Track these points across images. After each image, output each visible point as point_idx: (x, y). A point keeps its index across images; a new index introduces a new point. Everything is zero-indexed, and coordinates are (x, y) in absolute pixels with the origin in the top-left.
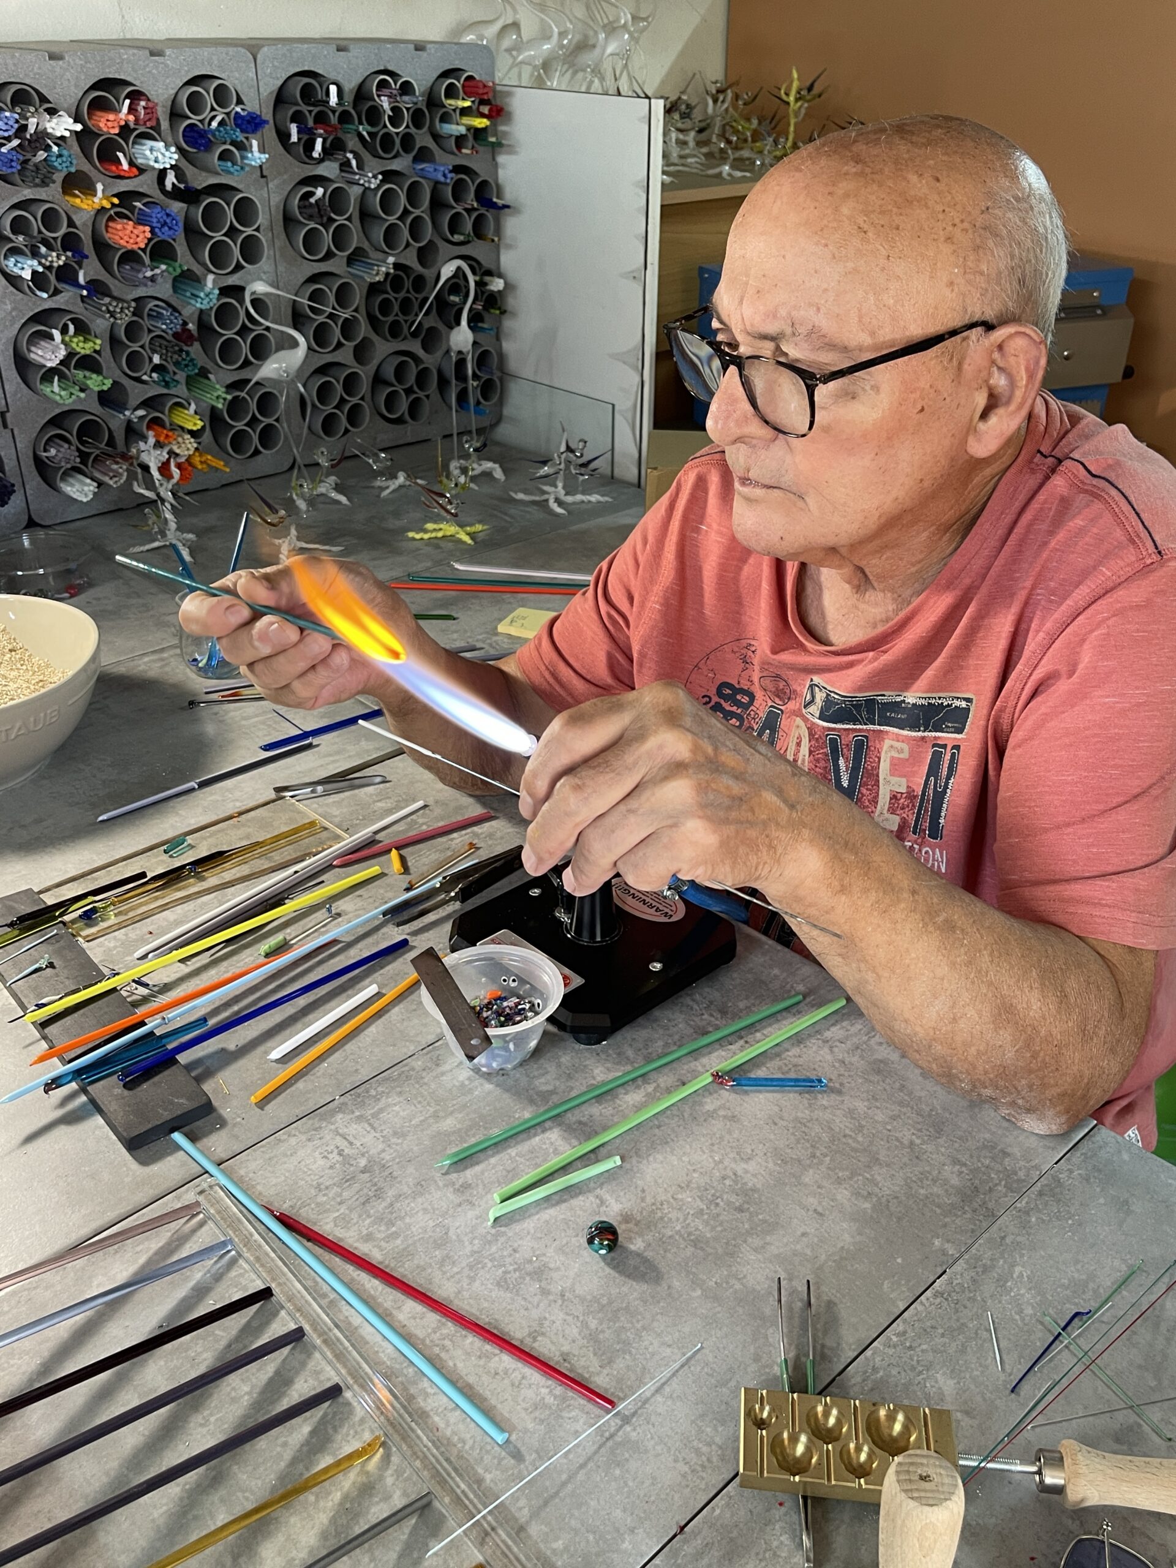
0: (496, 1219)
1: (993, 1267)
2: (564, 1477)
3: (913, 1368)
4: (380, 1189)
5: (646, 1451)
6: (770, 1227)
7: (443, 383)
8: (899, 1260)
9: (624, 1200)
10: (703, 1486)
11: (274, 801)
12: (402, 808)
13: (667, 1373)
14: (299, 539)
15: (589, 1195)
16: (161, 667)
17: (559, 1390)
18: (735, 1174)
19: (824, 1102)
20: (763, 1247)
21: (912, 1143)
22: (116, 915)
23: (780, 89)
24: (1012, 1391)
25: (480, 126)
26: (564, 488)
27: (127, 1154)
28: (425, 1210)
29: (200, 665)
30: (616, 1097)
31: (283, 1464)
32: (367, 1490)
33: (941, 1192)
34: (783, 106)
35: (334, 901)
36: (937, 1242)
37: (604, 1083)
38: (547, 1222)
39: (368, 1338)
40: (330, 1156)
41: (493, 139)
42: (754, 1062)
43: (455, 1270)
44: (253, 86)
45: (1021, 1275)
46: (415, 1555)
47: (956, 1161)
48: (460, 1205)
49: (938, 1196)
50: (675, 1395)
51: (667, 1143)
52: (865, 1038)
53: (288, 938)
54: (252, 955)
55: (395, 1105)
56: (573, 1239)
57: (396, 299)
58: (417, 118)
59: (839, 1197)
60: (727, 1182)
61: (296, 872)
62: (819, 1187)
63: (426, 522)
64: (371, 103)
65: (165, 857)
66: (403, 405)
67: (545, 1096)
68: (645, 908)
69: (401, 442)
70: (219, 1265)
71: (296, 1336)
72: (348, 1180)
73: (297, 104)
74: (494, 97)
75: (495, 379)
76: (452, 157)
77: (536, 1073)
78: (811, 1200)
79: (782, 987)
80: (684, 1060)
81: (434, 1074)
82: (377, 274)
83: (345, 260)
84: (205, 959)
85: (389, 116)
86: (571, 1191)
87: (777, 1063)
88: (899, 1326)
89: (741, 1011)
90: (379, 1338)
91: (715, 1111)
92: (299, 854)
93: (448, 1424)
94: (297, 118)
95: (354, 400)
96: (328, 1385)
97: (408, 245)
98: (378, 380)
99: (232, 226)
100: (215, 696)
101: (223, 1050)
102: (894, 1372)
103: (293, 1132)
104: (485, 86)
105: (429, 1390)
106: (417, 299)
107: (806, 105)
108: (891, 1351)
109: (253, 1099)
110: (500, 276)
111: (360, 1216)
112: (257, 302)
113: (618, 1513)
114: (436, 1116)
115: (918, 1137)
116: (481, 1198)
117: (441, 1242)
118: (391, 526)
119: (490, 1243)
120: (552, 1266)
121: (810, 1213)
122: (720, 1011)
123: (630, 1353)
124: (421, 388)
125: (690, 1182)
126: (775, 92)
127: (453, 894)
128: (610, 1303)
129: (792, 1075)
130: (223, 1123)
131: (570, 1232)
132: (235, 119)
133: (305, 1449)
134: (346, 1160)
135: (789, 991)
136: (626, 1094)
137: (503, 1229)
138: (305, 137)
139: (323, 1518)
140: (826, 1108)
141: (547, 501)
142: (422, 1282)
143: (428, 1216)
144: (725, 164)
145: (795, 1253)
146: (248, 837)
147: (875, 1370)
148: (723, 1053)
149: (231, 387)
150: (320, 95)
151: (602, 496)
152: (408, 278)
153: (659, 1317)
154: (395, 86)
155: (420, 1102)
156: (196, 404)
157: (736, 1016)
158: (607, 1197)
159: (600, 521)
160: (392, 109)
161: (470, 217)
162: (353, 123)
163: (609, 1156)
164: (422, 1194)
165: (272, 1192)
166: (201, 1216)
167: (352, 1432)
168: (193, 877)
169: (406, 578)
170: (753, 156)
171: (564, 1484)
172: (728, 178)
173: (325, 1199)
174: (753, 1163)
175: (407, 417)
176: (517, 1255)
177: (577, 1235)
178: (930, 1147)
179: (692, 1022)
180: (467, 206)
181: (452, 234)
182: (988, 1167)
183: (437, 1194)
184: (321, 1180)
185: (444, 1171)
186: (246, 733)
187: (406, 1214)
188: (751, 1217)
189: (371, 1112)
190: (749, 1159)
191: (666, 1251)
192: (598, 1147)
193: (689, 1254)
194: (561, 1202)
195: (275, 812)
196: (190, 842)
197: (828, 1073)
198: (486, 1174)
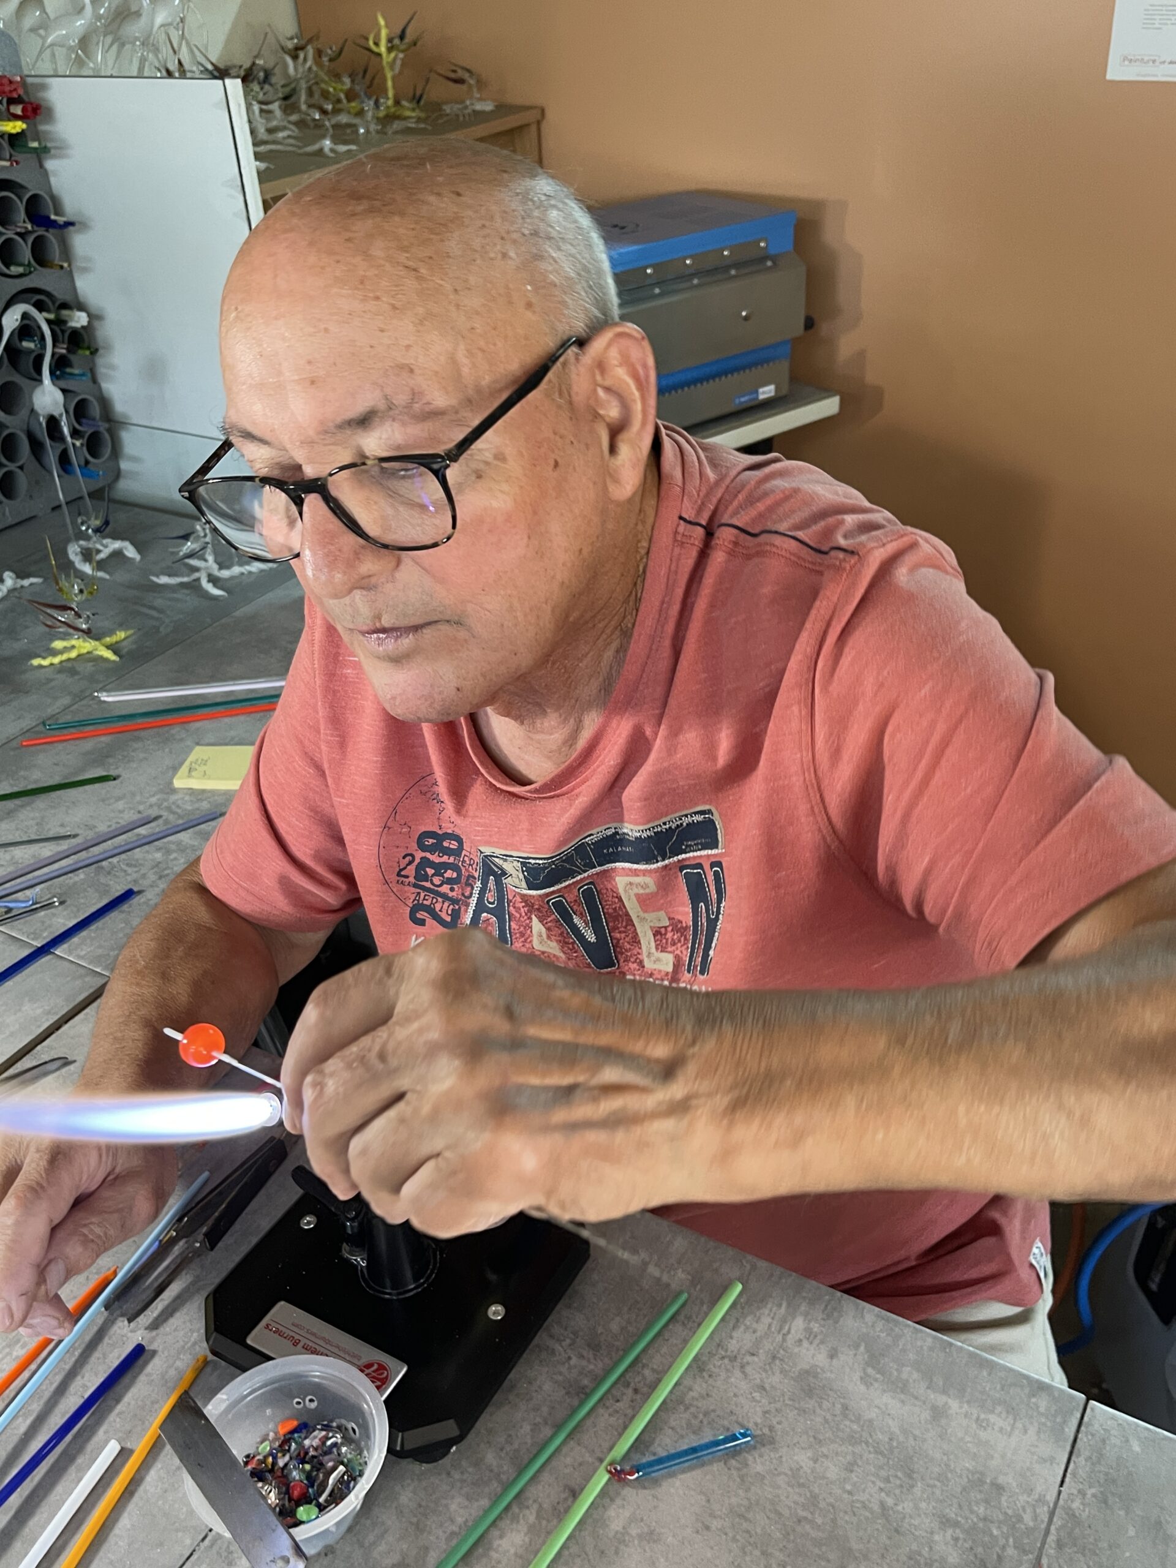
7: (36, 447)
19: (759, 1468)
21: (882, 1504)
23: (367, 39)
25: (14, 131)
26: (216, 561)
34: (373, 57)
37: (469, 1530)
41: (35, 144)
42: (654, 1426)
47: (946, 1522)
52: (779, 1338)
63: (52, 640)
74: (26, 92)
75: (102, 429)
77: (370, 1540)
79: (657, 1282)
80: (566, 1449)
87: (681, 1418)
89: (616, 1338)
91: (625, 1531)
104: (11, 82)
107: (401, 55)
110: (81, 307)
118: (9, 653)
122: (589, 1345)
124: (11, 460)
126: (362, 42)
127: (197, 1244)
129: (708, 1436)
135: (668, 1285)
136: (501, 1537)
140: (763, 1477)
141: (198, 580)
144: (323, 137)
148: (613, 1420)
157: (614, 1349)
159: (270, 596)
161: (26, 242)
169: (41, 728)
170: (354, 122)
172: (332, 155)
178: (906, 1507)
179: (560, 1378)
180: (19, 230)
181: (8, 267)
182: (985, 1519)
197: (751, 1415)
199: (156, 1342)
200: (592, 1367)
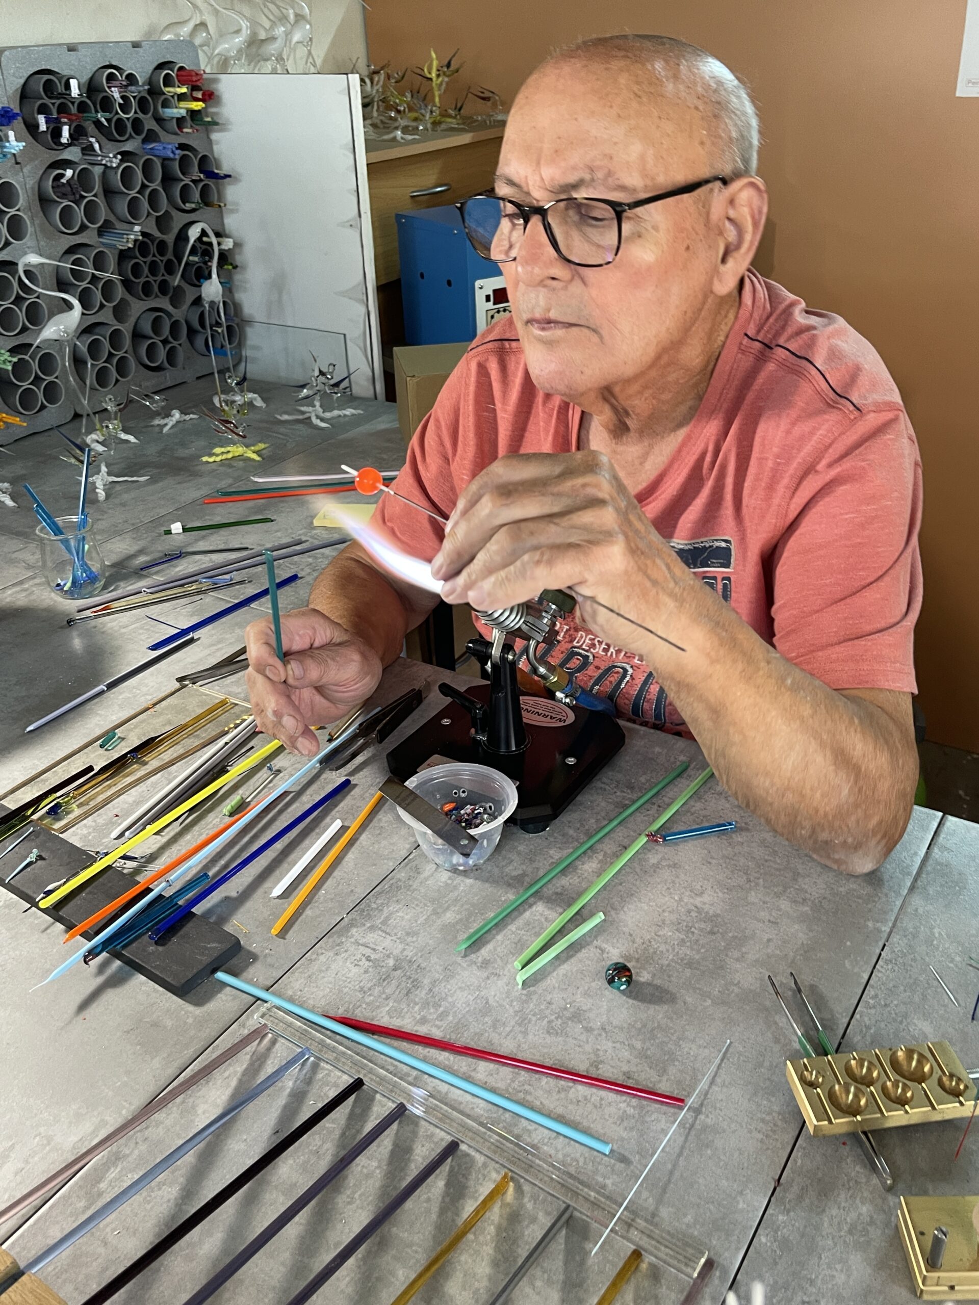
0: (524, 982)
1: (919, 933)
2: (669, 1166)
3: (895, 1020)
4: (415, 980)
5: (724, 1131)
6: (741, 940)
7: (192, 332)
8: (848, 943)
9: (618, 945)
10: (779, 1145)
11: (179, 690)
13: (713, 1068)
14: (109, 474)
15: (589, 947)
16: (26, 597)
17: (634, 1102)
18: (696, 907)
19: (739, 839)
20: (743, 957)
22: (79, 806)
23: (423, 69)
24: (973, 1019)
25: (196, 108)
26: (321, 406)
27: (179, 1000)
28: (460, 988)
29: (66, 588)
30: (576, 868)
31: (434, 1216)
32: (514, 1218)
34: (426, 81)
35: (270, 761)
36: (870, 924)
37: (561, 861)
38: (565, 975)
39: (460, 1099)
40: (360, 963)
41: (209, 119)
42: (673, 820)
43: (508, 1029)
44: (1, 85)
45: (940, 934)
46: (578, 1258)
48: (488, 978)
49: (855, 890)
50: (727, 1083)
51: (632, 895)
53: (245, 797)
54: (217, 817)
55: (397, 912)
56: (593, 984)
57: (145, 262)
58: (143, 104)
59: (783, 907)
60: (694, 914)
61: (226, 744)
62: (764, 903)
63: (213, 448)
64: (105, 94)
65: (102, 751)
66: (162, 353)
67: (518, 879)
68: (541, 718)
69: (163, 387)
70: (304, 1072)
71: (400, 1112)
72: (385, 979)
73: (42, 98)
74: (204, 84)
75: (234, 325)
76: (174, 136)
77: (504, 863)
78: (762, 914)
79: (668, 761)
80: (618, 830)
81: (418, 881)
82: (128, 242)
83: (96, 232)
84: (176, 828)
85: (120, 104)
86: (574, 948)
87: (689, 817)
88: (870, 991)
89: (645, 784)
90: (469, 1097)
91: (659, 863)
92: (221, 730)
93: (557, 1151)
94: (43, 110)
95: (120, 354)
96: (444, 1144)
97: (149, 214)
98: (137, 336)
100: (88, 613)
101: (227, 898)
102: (883, 1025)
103: (320, 951)
104: (197, 74)
105: (529, 1127)
106: (162, 261)
107: (447, 79)
108: (873, 1011)
109: (274, 931)
110: (229, 236)
111: (409, 1005)
112: (30, 272)
113: (724, 1183)
114: (435, 912)
116: (503, 968)
117: (486, 1009)
118: (183, 455)
119: (526, 1002)
120: (584, 1008)
121: (767, 923)
122: (627, 787)
123: (677, 1060)
124: (175, 339)
125: (664, 920)
126: (419, 71)
128: (644, 1026)
129: (706, 824)
130: (254, 957)
131: (588, 979)
133: (447, 1199)
134: (376, 964)
135: (675, 762)
136: (583, 864)
137: (532, 989)
138: (52, 126)
139: (488, 1250)
140: (743, 844)
141: (309, 418)
142: (485, 1044)
143: (465, 993)
144: (397, 129)
145: (769, 957)
146: (169, 722)
147: (868, 1028)
148: (645, 819)
150: (61, 88)
151: (354, 409)
152: (153, 244)
153: (687, 1027)
154: (121, 78)
155: (417, 905)
157: (643, 789)
158: (604, 946)
160: (122, 97)
161: (197, 188)
162: (91, 112)
163: (592, 915)
164: (453, 977)
165: (323, 1002)
166: (270, 1035)
167: (480, 1176)
168: (136, 763)
169: (216, 494)
170: (416, 123)
171: (671, 1173)
172: (403, 141)
173: (372, 998)
174: (706, 896)
175: (166, 364)
176: (553, 1007)
179: (610, 800)
180: (194, 178)
181: (184, 203)
183: (466, 974)
184: (362, 984)
185: (463, 954)
186: (130, 639)
187: (447, 995)
188: (723, 936)
189: (379, 921)
190: (702, 893)
191: (669, 976)
192: (580, 909)
193: (688, 975)
194: (569, 957)
195: (184, 698)
196: (119, 735)
197: (734, 817)
198: (499, 949)
199: (357, 780)
200: (629, 796)
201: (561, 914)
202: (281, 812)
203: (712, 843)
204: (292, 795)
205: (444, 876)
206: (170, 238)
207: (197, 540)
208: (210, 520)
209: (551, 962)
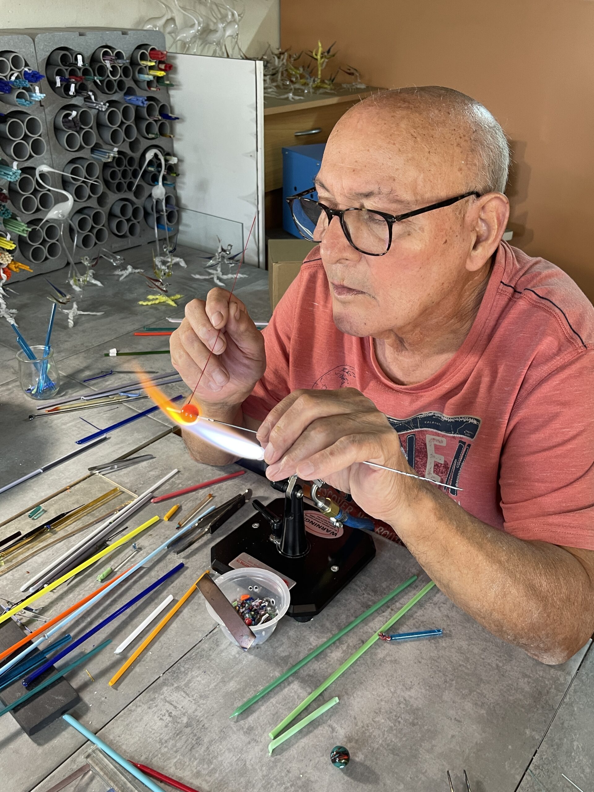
0: (273, 750)
1: (562, 744)
4: (199, 738)
6: (433, 734)
8: (510, 747)
9: (345, 726)
11: (89, 477)
12: (166, 475)
14: (78, 309)
15: (324, 725)
16: (8, 395)
18: (405, 700)
19: (444, 644)
20: (432, 749)
21: (497, 665)
22: (5, 562)
23: (312, 52)
25: (160, 76)
28: (229, 749)
29: (33, 392)
30: (326, 655)
33: (522, 697)
34: (313, 60)
35: (136, 540)
36: (528, 732)
37: (318, 648)
38: (304, 748)
40: (164, 718)
41: (168, 82)
42: (399, 623)
44: (33, 56)
45: (578, 747)
47: (525, 676)
48: (249, 743)
49: (521, 700)
51: (361, 683)
53: (113, 568)
54: (93, 581)
55: (197, 676)
56: (321, 758)
57: (119, 170)
58: (126, 71)
59: (466, 708)
60: (402, 706)
61: (110, 523)
62: (454, 702)
63: (148, 295)
64: (100, 64)
65: (30, 520)
66: (126, 227)
67: (285, 660)
68: (320, 530)
69: (126, 247)
73: (59, 66)
74: (167, 60)
75: (175, 211)
76: (145, 92)
77: (277, 645)
78: (451, 712)
79: (404, 571)
80: (360, 626)
81: (216, 652)
82: (109, 157)
83: (90, 151)
84: (65, 587)
85: (110, 71)
86: (314, 724)
87: (411, 622)
89: (384, 589)
91: (384, 658)
92: (110, 511)
94: (59, 73)
95: (99, 227)
97: (124, 140)
98: (111, 215)
99: (26, 134)
100: (43, 411)
103: (139, 703)
104: (162, 54)
106: (130, 170)
109: (110, 684)
110: (175, 155)
111: (190, 759)
112: (42, 176)
114: (223, 681)
115: (500, 662)
116: (261, 736)
117: (243, 771)
118: (128, 298)
119: (271, 768)
120: (312, 779)
121: (453, 721)
122: (372, 591)
124: (135, 219)
125: (381, 708)
126: (310, 54)
127: (206, 530)
129: (422, 629)
131: (319, 754)
132: (24, 74)
134: (175, 719)
135: (408, 573)
136: (331, 653)
137: (278, 757)
138: (65, 83)
140: (445, 648)
141: (213, 278)
143: (231, 754)
144: (290, 92)
145: (451, 751)
146: (77, 502)
148: (381, 618)
149: (30, 223)
150: (72, 60)
151: (242, 274)
152: (125, 159)
154: (113, 55)
155: (212, 673)
156: (10, 234)
157: (383, 593)
158: (335, 725)
160: (112, 67)
161: (157, 124)
162: (91, 76)
163: (331, 698)
164: (225, 738)
165: (132, 749)
166: (91, 772)
168: (49, 532)
169: (142, 329)
170: (303, 88)
172: (293, 100)
173: (166, 749)
174: (413, 691)
175: (128, 234)
176: (291, 775)
177: (323, 756)
178: (508, 668)
179: (359, 600)
180: (155, 119)
181: (148, 134)
182: (542, 677)
183: (234, 737)
184: (161, 736)
185: (235, 720)
186: (66, 434)
187: (218, 754)
188: (420, 728)
189: (183, 683)
190: (411, 688)
191: (377, 760)
192: (323, 692)
193: (391, 759)
194: (309, 732)
195: (90, 484)
196: (43, 508)
197: (442, 625)
198: (261, 719)
199: (189, 564)
200: (373, 598)
201: (310, 694)
202: (135, 582)
203: (424, 645)
204: (144, 570)
205: (235, 650)
206: (137, 156)
207: (124, 362)
208: (135, 348)
209: (295, 735)
